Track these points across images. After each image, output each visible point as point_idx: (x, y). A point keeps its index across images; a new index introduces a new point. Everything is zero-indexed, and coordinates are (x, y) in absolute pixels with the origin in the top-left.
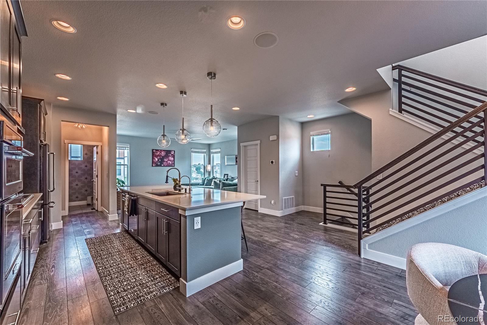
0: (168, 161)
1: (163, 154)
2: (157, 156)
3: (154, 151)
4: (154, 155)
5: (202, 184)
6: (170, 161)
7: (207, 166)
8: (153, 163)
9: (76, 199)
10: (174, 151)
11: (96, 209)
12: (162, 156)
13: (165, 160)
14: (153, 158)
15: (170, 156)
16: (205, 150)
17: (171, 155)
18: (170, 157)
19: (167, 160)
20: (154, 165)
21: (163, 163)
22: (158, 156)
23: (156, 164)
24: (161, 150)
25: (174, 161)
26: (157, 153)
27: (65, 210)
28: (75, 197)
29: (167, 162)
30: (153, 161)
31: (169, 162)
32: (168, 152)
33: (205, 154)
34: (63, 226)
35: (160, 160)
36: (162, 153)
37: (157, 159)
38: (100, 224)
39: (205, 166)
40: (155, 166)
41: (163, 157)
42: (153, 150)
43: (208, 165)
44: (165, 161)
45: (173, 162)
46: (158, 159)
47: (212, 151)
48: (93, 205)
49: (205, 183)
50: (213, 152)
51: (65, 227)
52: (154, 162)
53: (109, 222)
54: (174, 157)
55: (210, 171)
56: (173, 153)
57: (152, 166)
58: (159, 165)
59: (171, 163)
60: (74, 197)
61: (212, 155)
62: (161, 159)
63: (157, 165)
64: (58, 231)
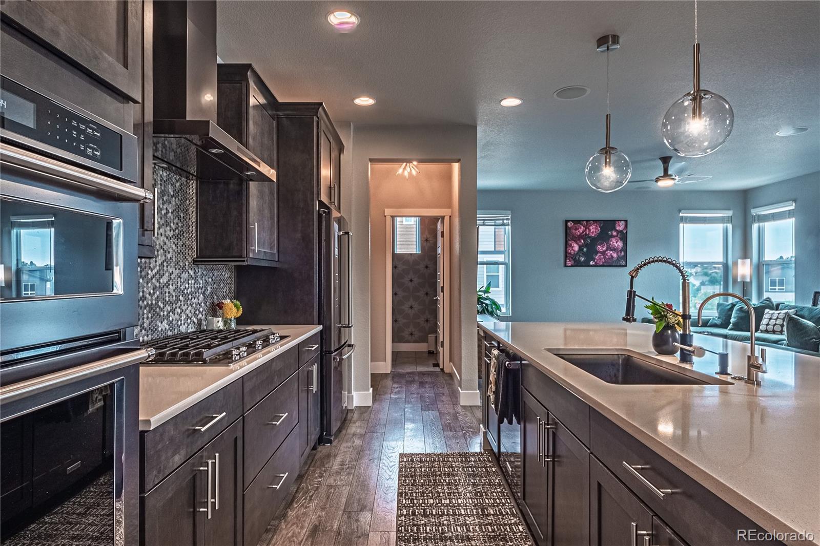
0: (607, 250)
1: (594, 230)
2: (576, 239)
3: (569, 224)
4: (569, 236)
5: (718, 322)
6: (614, 250)
7: (735, 264)
8: (566, 257)
9: (410, 338)
10: (626, 221)
11: (441, 367)
12: (589, 237)
13: (600, 248)
14: (567, 245)
15: (614, 237)
16: (729, 213)
17: (615, 233)
18: (614, 240)
19: (604, 249)
20: (569, 263)
21: (594, 256)
22: (581, 236)
23: (575, 260)
24: (587, 221)
25: (625, 249)
26: (576, 229)
27: (386, 362)
28: (408, 333)
29: (604, 253)
30: (566, 252)
31: (609, 253)
32: (607, 226)
33: (730, 226)
34: (375, 399)
35: (585, 249)
36: (590, 230)
37: (576, 248)
38: (440, 413)
39: (730, 263)
40: (572, 266)
41: (595, 241)
42: (567, 222)
43: (740, 261)
44: (597, 252)
45: (623, 254)
46: (580, 247)
47: (754, 212)
48: (436, 354)
49: (732, 320)
50: (759, 215)
51: (376, 405)
52: (570, 253)
53: (460, 409)
54: (624, 237)
55: (748, 280)
56: (620, 227)
57: (566, 266)
58: (584, 262)
59: (615, 255)
60: (406, 334)
61: (755, 227)
62: (586, 245)
63: (578, 264)
64: (363, 410)
